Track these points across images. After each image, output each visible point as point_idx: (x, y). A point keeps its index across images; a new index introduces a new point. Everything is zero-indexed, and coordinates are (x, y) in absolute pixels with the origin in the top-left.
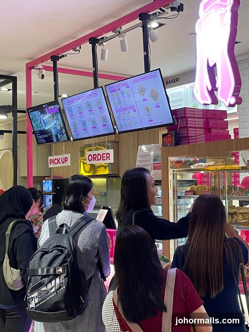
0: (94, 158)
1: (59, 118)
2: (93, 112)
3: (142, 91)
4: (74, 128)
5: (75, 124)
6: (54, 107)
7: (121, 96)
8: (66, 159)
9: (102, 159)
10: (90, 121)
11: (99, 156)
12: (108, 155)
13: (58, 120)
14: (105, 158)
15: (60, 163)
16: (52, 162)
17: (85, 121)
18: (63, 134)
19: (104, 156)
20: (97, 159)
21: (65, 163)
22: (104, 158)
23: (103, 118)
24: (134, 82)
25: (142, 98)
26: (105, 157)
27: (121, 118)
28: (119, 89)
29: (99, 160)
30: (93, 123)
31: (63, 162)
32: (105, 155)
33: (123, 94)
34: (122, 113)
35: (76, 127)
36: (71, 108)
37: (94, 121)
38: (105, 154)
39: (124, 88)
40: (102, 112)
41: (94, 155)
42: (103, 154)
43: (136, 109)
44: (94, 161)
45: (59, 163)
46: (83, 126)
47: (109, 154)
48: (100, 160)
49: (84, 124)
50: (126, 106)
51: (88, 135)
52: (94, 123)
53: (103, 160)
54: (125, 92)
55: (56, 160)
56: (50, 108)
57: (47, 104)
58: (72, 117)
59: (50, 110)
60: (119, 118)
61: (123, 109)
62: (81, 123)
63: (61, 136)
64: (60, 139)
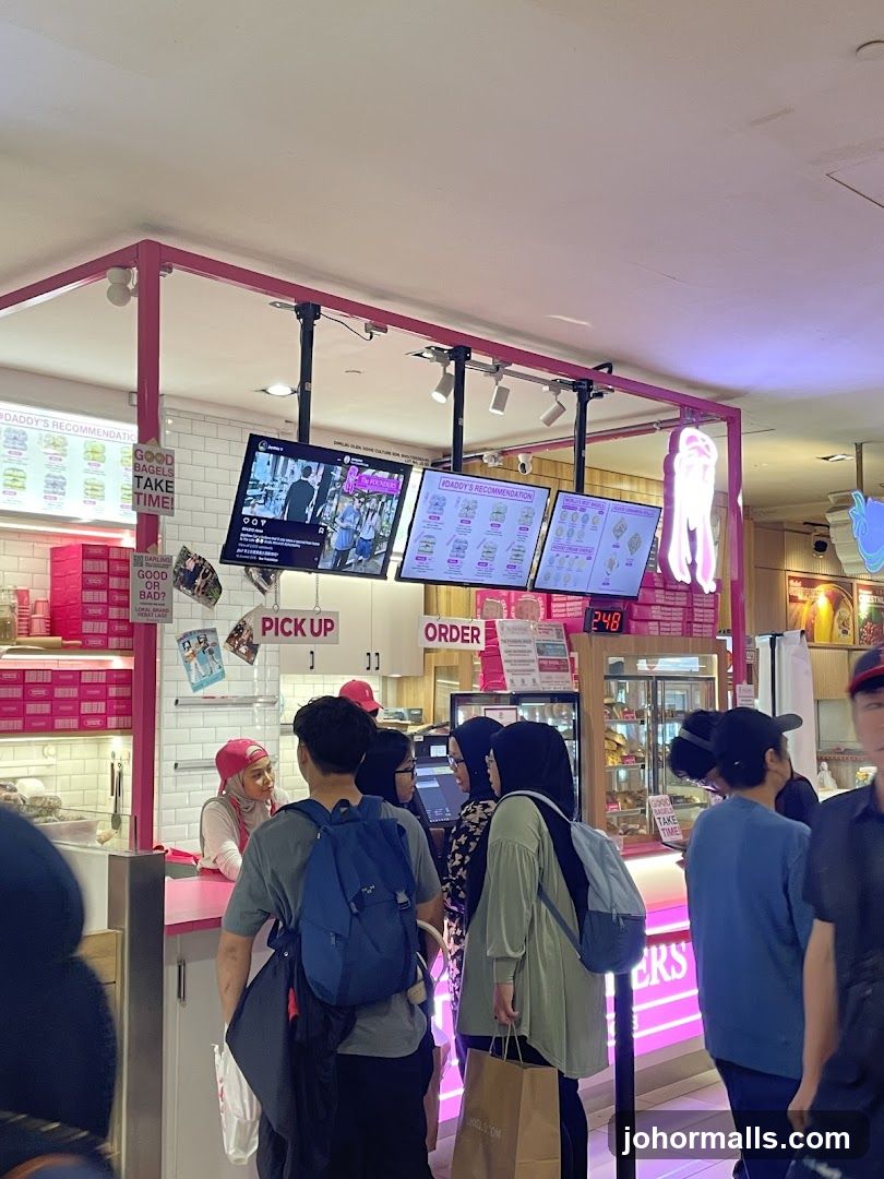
0: (441, 634)
1: (387, 509)
2: (500, 529)
3: (620, 530)
4: (422, 548)
5: (431, 540)
6: (390, 477)
7: (579, 522)
8: (329, 625)
9: (460, 639)
10: (482, 546)
11: (454, 632)
12: (475, 632)
13: (380, 514)
14: (469, 638)
15: (304, 634)
16: (270, 628)
17: (467, 543)
18: (373, 556)
19: (466, 631)
20: (448, 637)
21: (325, 635)
22: (466, 638)
23: (519, 550)
24: (616, 509)
25: (615, 541)
26: (467, 634)
27: (556, 563)
28: (583, 510)
29: (452, 640)
30: (485, 554)
31: (316, 630)
32: (469, 632)
33: (585, 521)
34: (562, 554)
35: (428, 549)
36: (444, 499)
37: (491, 550)
38: (468, 628)
39: (592, 512)
40: (523, 538)
41: (441, 626)
42: (463, 628)
43: (593, 557)
44: (440, 640)
45: (299, 632)
46: (453, 551)
47: (477, 629)
48: (456, 640)
49: (459, 548)
50: (580, 544)
51: (452, 576)
52: (489, 555)
53: (463, 641)
54: (591, 518)
55: (286, 624)
56: (369, 472)
57: (366, 459)
58: (433, 522)
59: (368, 478)
60: (551, 561)
61: (570, 548)
62: (452, 543)
63: (361, 558)
64: (351, 564)
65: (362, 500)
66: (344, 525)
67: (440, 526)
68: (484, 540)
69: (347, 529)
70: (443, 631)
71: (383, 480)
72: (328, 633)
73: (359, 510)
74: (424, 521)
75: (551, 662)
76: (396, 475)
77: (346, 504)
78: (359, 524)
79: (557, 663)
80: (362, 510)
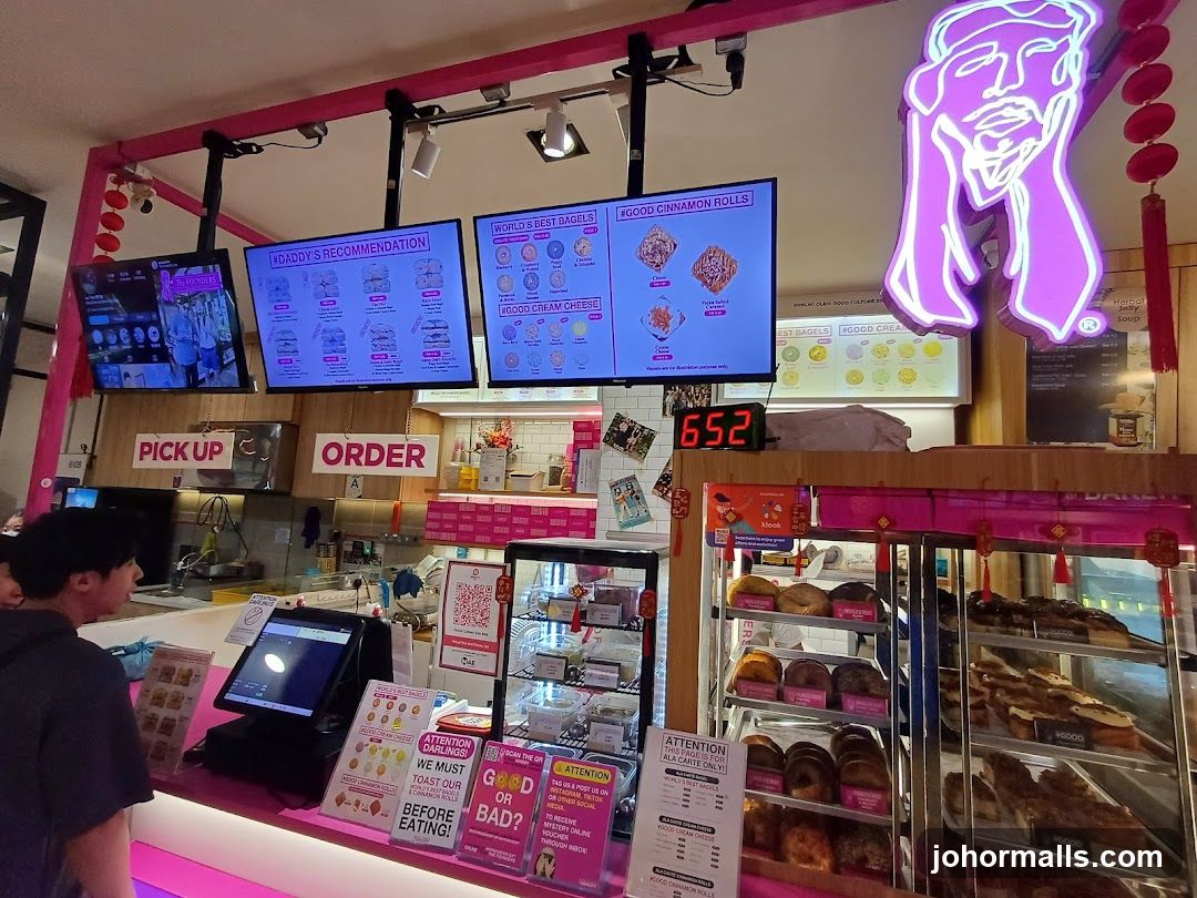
0: (349, 456)
1: (215, 309)
2: (388, 303)
3: (658, 251)
4: (281, 349)
5: (289, 336)
6: (206, 271)
7: (543, 259)
8: (216, 448)
9: (385, 461)
10: (368, 332)
11: (375, 452)
12: (416, 452)
13: (211, 316)
14: (402, 460)
15: (185, 459)
16: (148, 452)
17: (341, 331)
19: (396, 451)
20: (362, 459)
21: (211, 459)
22: (396, 460)
23: (435, 328)
24: (626, 217)
26: (399, 456)
27: (520, 336)
29: (371, 463)
30: (377, 342)
31: (200, 453)
32: (404, 452)
33: (555, 254)
35: (289, 348)
37: (384, 335)
38: (401, 447)
40: (435, 309)
41: (351, 446)
42: (392, 447)
43: (605, 312)
44: (347, 463)
45: (180, 456)
46: (325, 346)
47: (419, 447)
49: (333, 340)
50: (562, 295)
52: (385, 342)
53: (390, 464)
54: (569, 246)
55: (168, 448)
56: (181, 272)
57: (173, 258)
58: (282, 313)
59: (183, 279)
60: (509, 334)
61: (541, 306)
62: (320, 336)
63: (211, 371)
64: (203, 380)
65: (186, 305)
66: (179, 337)
67: (293, 316)
68: (368, 322)
69: (183, 340)
70: (355, 451)
71: (200, 276)
72: (215, 456)
73: (187, 317)
74: (270, 314)
76: (211, 267)
77: (172, 314)
78: (194, 333)
80: (190, 317)
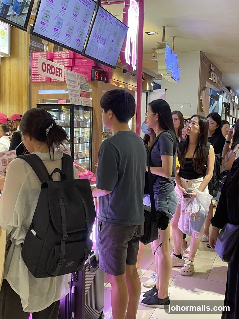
2: (76, 18)
3: (115, 33)
4: (44, 17)
5: (48, 14)
7: (104, 25)
10: (68, 25)
11: (53, 69)
12: (61, 71)
14: (59, 74)
17: (63, 21)
20: (51, 71)
22: (57, 73)
23: (82, 32)
24: (116, 23)
25: (113, 39)
27: (94, 43)
28: (106, 19)
29: (52, 73)
30: (69, 30)
33: (106, 25)
34: (96, 40)
35: (46, 19)
37: (72, 28)
38: (58, 69)
39: (108, 21)
40: (84, 26)
41: (48, 65)
42: (56, 68)
44: (48, 72)
46: (57, 24)
48: (54, 73)
49: (59, 23)
50: (102, 36)
51: (56, 38)
52: (71, 31)
54: (108, 24)
60: (92, 42)
61: (99, 37)
62: (57, 19)
63: (15, 13)
68: (70, 22)
75: (84, 93)
79: (86, 93)
